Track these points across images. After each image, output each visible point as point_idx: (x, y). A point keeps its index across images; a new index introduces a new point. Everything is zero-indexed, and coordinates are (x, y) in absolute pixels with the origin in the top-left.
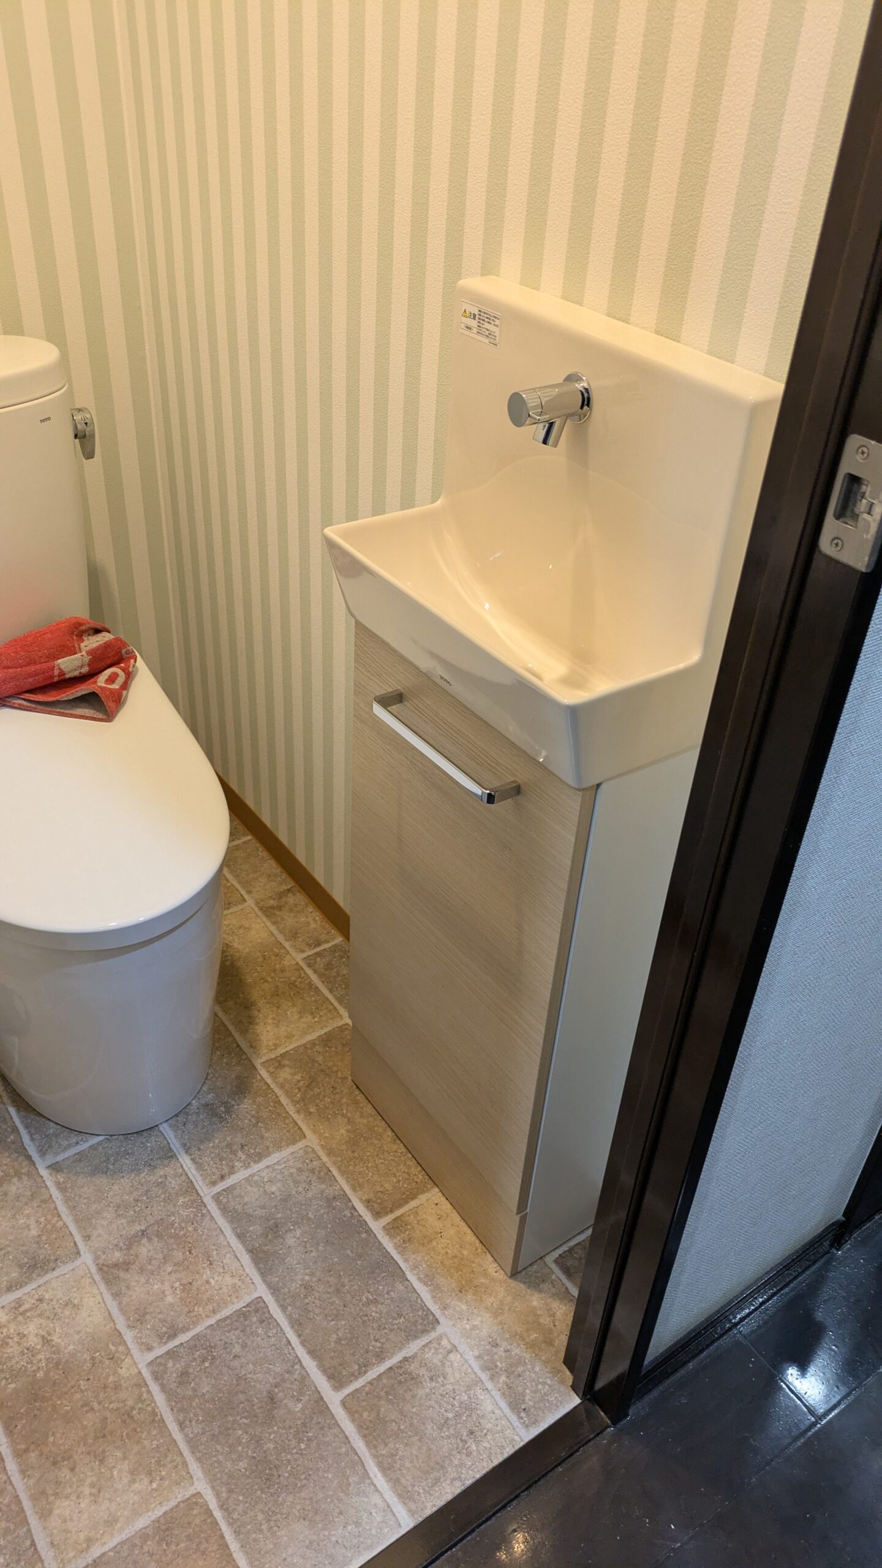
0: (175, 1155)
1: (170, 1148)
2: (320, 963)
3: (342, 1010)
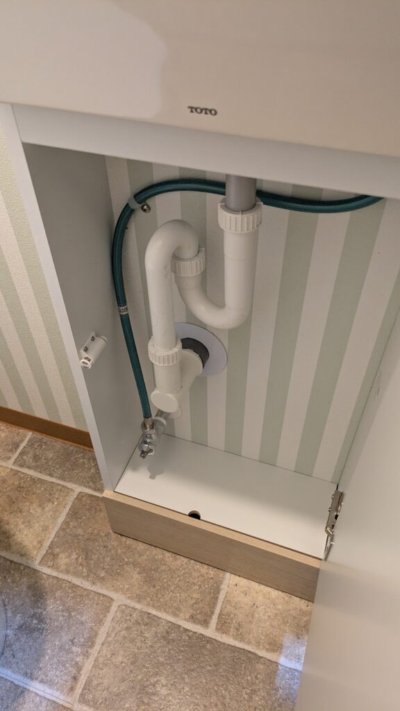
0: (24, 688)
1: (15, 685)
2: (28, 458)
3: (69, 485)
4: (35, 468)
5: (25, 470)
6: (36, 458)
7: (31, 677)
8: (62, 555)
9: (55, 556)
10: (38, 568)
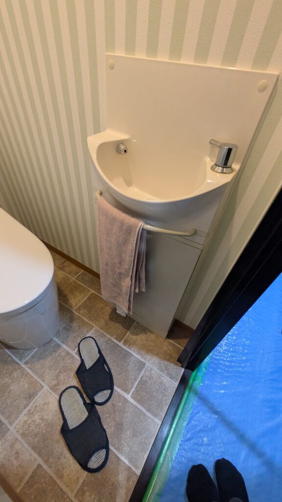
0: (60, 346)
1: (58, 344)
2: (80, 278)
3: (90, 289)
4: (81, 282)
5: (78, 282)
6: (82, 278)
7: (63, 343)
8: (82, 310)
9: (80, 310)
10: (74, 312)
